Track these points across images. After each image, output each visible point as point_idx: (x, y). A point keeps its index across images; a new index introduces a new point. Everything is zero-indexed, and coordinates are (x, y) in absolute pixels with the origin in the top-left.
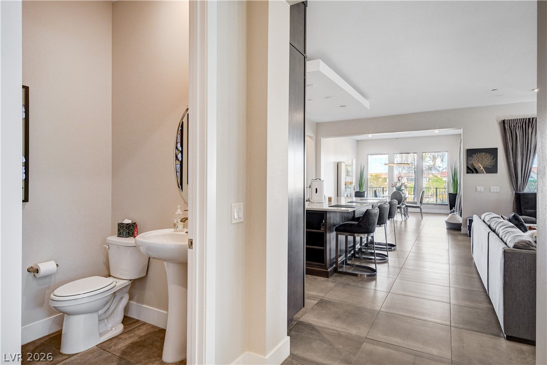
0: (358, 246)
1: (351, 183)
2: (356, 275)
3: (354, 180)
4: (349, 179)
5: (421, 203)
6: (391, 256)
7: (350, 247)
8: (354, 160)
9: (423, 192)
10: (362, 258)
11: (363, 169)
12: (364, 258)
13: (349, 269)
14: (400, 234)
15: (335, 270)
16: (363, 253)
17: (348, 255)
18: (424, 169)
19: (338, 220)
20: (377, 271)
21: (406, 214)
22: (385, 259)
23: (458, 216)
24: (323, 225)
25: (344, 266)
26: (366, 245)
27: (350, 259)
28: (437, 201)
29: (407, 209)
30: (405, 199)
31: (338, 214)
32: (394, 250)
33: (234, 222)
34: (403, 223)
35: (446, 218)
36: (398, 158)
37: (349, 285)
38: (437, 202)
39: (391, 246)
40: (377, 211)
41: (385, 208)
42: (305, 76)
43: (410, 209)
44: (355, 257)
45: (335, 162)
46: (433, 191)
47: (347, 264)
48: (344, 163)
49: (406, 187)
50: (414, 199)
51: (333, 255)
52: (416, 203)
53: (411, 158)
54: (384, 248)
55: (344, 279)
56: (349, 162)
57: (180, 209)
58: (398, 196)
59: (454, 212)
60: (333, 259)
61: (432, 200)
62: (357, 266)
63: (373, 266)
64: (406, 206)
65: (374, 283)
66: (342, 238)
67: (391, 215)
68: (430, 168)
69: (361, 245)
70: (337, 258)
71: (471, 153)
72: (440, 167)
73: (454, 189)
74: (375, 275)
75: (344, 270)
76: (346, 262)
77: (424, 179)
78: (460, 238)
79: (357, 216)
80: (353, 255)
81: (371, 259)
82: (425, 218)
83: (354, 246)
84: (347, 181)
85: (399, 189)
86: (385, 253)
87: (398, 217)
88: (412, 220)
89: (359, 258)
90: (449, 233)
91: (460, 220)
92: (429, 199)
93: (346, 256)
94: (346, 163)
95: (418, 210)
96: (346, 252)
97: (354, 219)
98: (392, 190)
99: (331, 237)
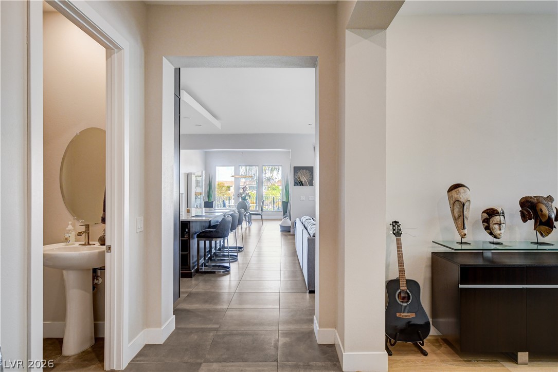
0: (213, 251)
1: (201, 194)
2: (214, 272)
3: (203, 190)
4: (199, 190)
5: (262, 210)
6: (240, 256)
7: (207, 252)
8: (204, 171)
9: (264, 201)
10: (216, 260)
11: (212, 179)
12: (218, 260)
13: (208, 269)
14: (246, 238)
15: (197, 271)
16: (217, 256)
17: (207, 258)
18: (264, 180)
19: (198, 229)
20: (231, 267)
21: (249, 221)
22: (236, 259)
23: (288, 220)
24: (186, 233)
25: (203, 267)
26: (219, 250)
27: (208, 262)
28: (274, 207)
29: (251, 217)
30: (249, 208)
31: (198, 223)
32: (242, 251)
33: (138, 231)
34: (248, 229)
35: (280, 223)
36: (242, 170)
37: (210, 280)
38: (274, 209)
39: (240, 249)
40: (230, 219)
41: (235, 216)
42: (180, 114)
43: (253, 217)
44: (211, 260)
45: (185, 173)
46: (271, 199)
47: (205, 266)
48: (194, 174)
49: (249, 196)
50: (256, 208)
51: (195, 259)
52: (258, 211)
53: (254, 170)
54: (234, 251)
55: (206, 276)
56: (200, 174)
57: (71, 224)
58: (243, 206)
59: (286, 217)
60: (195, 262)
61: (271, 207)
62: (214, 266)
63: (227, 265)
64: (250, 214)
65: (228, 276)
66: (202, 243)
67: (240, 223)
68: (269, 180)
69: (215, 249)
70: (198, 261)
71: (297, 169)
72: (276, 179)
73: (286, 198)
74: (229, 271)
75: (203, 270)
76: (205, 264)
77: (264, 188)
78: (289, 237)
79: (212, 224)
80: (210, 259)
81: (224, 260)
82: (265, 223)
83: (210, 251)
84: (197, 191)
85: (244, 199)
86: (236, 254)
87: (244, 225)
88: (254, 226)
89: (214, 260)
90: (282, 235)
91: (289, 223)
92: (268, 208)
93: (205, 259)
94: (196, 174)
95: (259, 217)
96: (205, 255)
97: (210, 227)
98: (239, 200)
99: (194, 242)
